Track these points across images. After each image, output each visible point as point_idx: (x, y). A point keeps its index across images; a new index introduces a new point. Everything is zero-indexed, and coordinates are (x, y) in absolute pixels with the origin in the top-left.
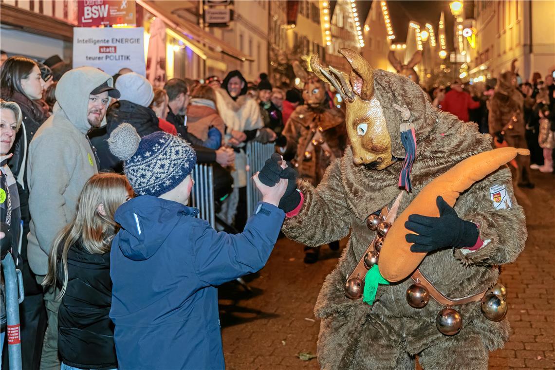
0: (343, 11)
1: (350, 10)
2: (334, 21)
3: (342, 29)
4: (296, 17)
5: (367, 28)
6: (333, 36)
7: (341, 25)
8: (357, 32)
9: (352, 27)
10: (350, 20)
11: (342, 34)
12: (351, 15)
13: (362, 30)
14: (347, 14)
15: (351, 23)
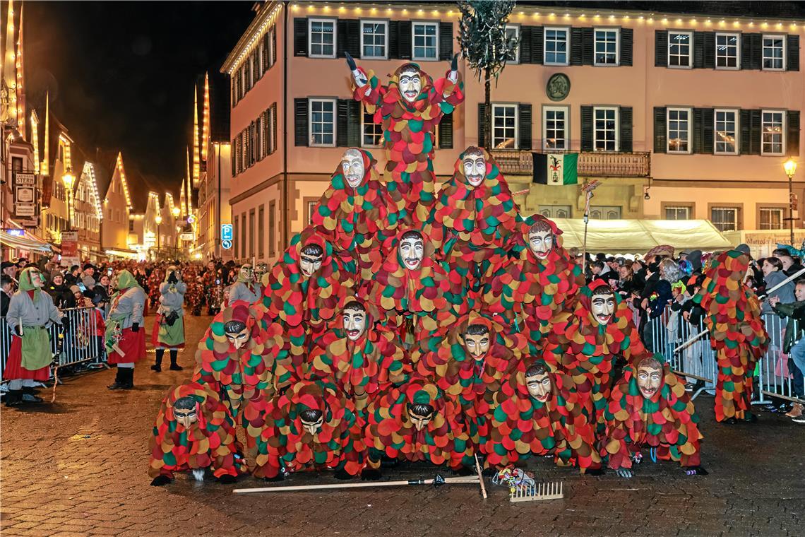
0: (85, 186)
1: (91, 185)
2: (76, 197)
3: (84, 202)
4: (50, 199)
5: (106, 201)
6: (76, 210)
7: (82, 199)
8: (96, 204)
9: (92, 200)
10: (90, 194)
11: (84, 208)
12: (92, 189)
13: (102, 203)
14: (88, 188)
15: (91, 196)
